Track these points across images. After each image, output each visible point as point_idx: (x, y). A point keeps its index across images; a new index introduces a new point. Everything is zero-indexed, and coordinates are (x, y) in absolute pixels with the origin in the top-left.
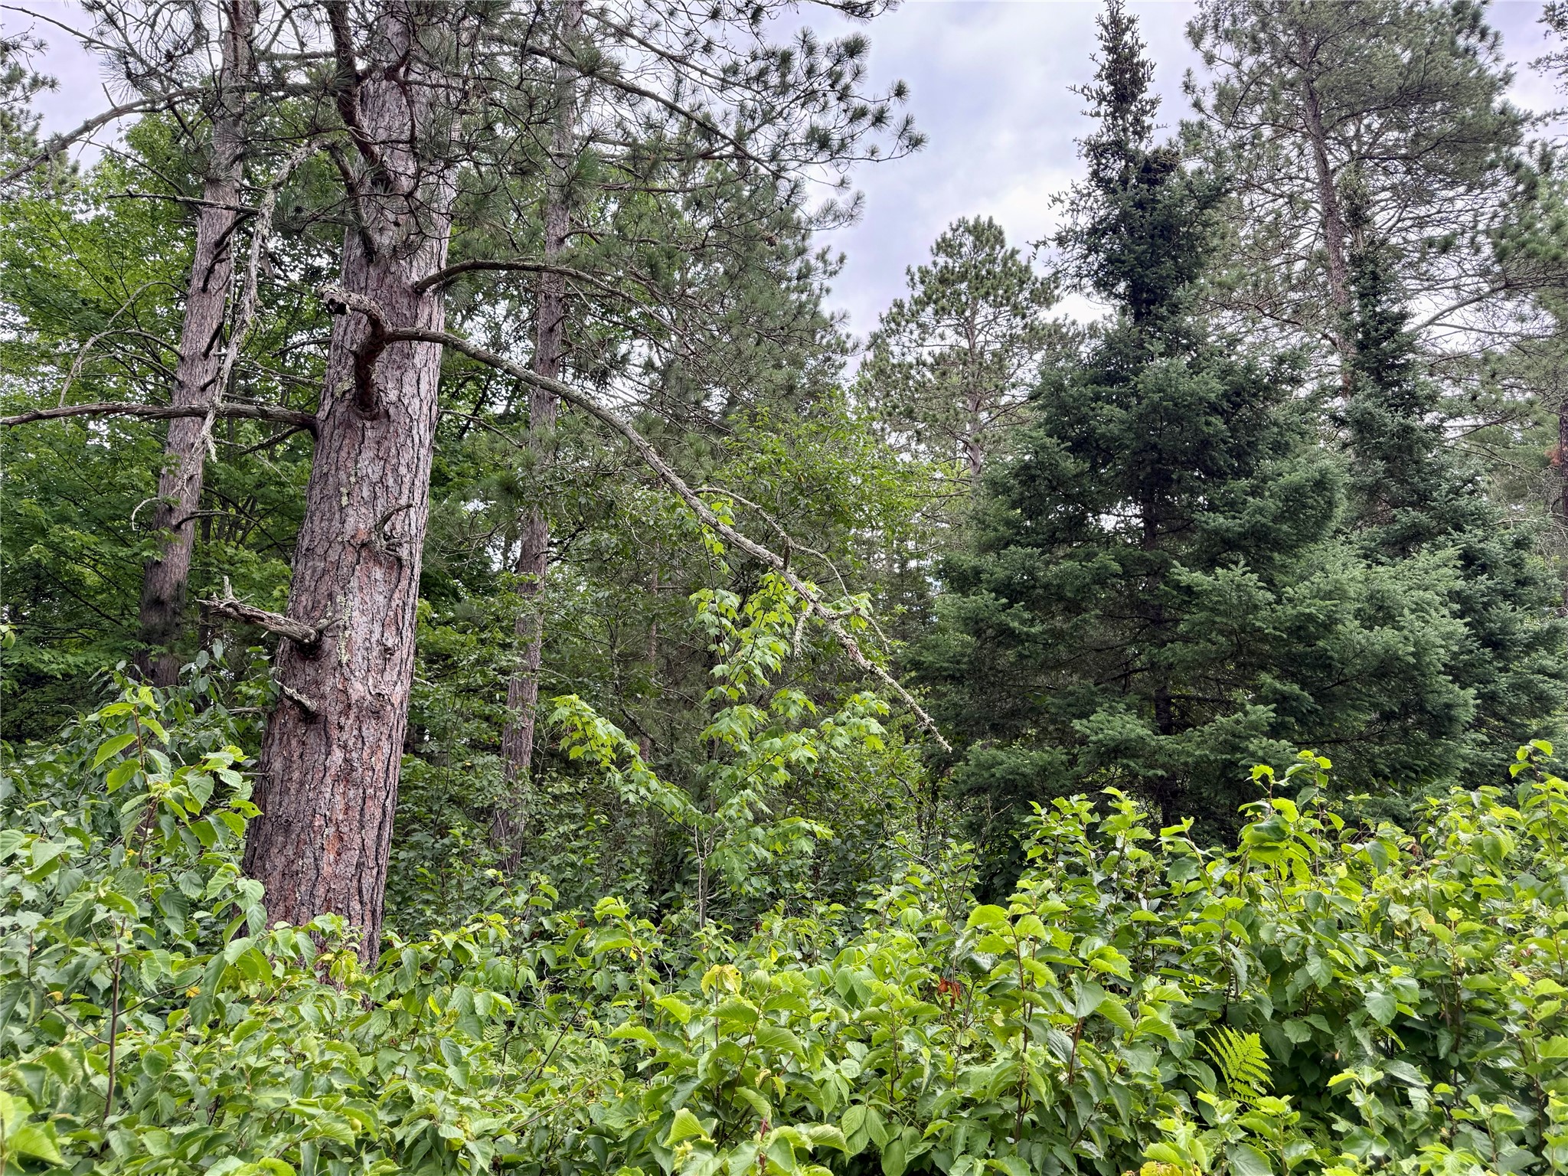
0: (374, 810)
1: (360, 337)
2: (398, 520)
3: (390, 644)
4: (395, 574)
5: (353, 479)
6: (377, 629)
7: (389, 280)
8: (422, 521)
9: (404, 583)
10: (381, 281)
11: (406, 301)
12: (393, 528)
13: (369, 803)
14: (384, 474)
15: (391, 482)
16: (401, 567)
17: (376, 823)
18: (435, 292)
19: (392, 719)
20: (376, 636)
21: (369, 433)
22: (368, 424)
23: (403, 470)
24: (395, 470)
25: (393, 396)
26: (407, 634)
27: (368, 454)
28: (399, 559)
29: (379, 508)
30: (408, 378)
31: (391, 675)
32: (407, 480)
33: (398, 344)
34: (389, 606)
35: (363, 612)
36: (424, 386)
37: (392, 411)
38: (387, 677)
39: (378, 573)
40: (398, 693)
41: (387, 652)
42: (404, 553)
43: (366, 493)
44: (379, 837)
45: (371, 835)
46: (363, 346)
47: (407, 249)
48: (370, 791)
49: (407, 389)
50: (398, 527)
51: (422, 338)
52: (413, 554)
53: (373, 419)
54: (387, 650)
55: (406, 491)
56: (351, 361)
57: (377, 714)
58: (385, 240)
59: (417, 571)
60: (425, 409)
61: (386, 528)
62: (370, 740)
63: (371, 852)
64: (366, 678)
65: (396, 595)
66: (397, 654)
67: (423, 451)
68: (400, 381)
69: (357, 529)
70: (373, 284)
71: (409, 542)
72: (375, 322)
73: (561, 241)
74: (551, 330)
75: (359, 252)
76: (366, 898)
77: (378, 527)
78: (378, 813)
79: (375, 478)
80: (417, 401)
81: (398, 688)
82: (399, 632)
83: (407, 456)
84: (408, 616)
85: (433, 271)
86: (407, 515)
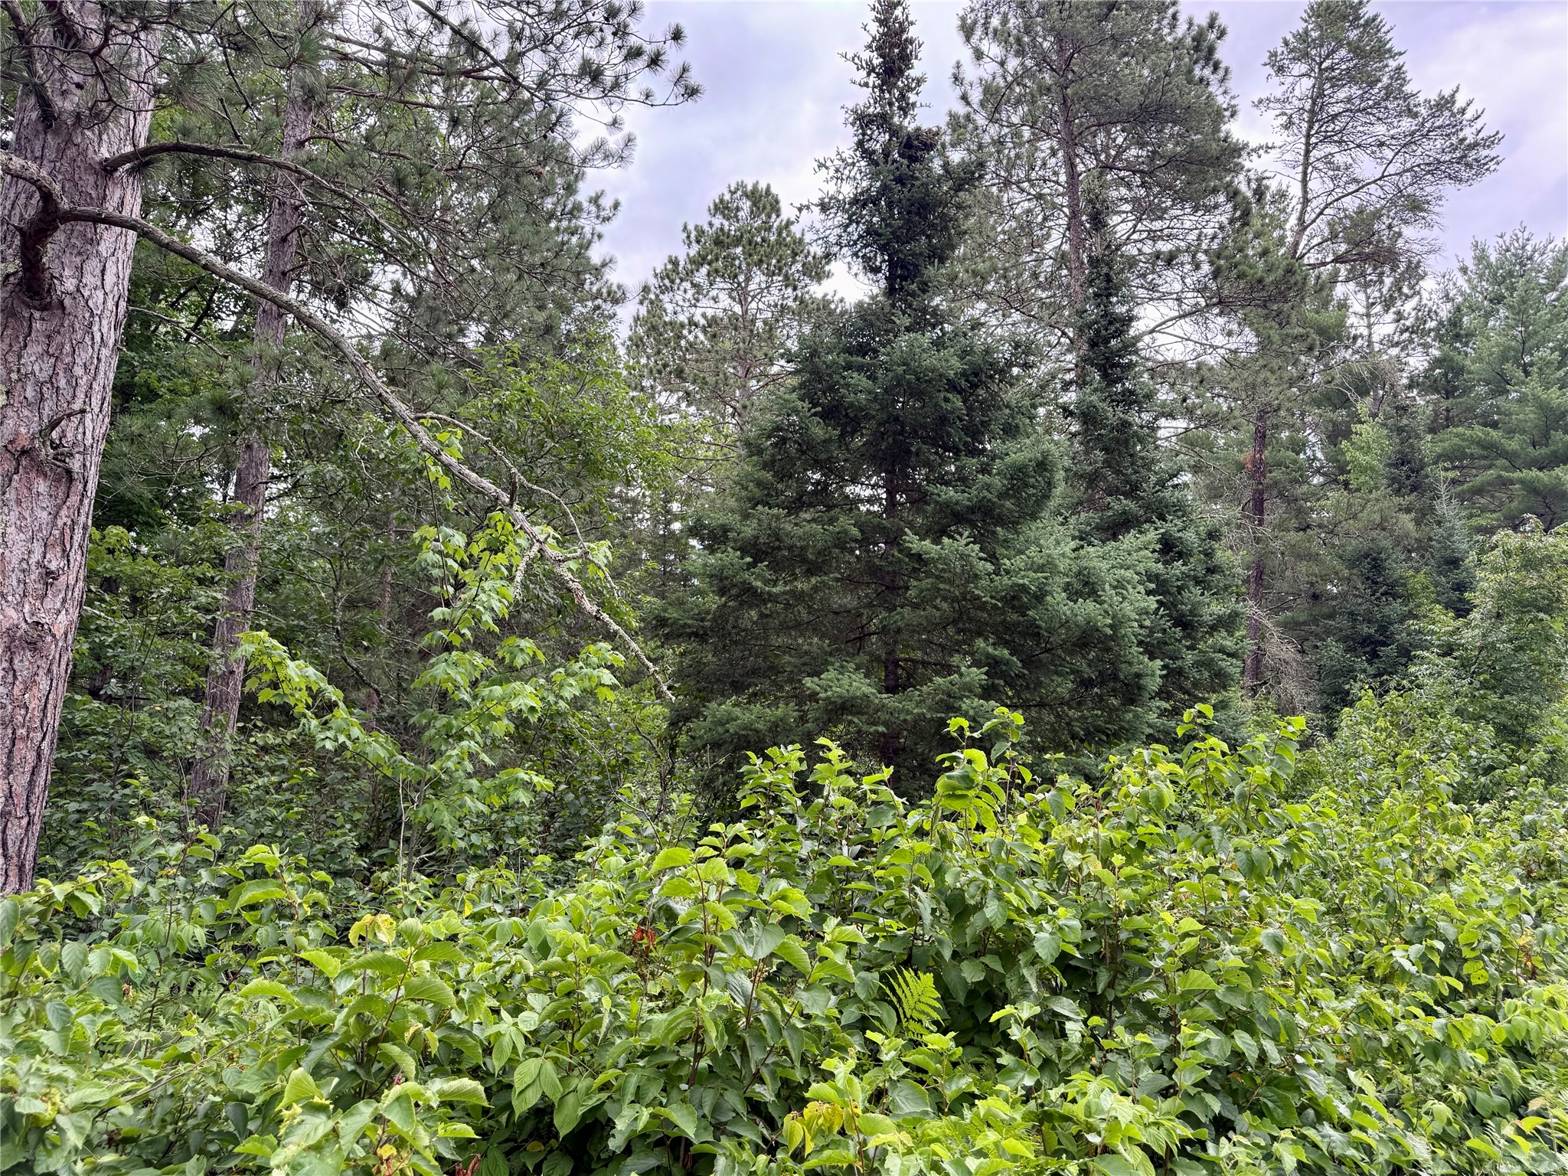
0: (25, 753)
1: (31, 212)
2: (70, 428)
3: (53, 566)
4: (63, 488)
5: (14, 376)
6: (38, 548)
7: (71, 152)
8: (100, 431)
9: (74, 499)
10: (61, 152)
11: (92, 179)
12: (63, 435)
13: (20, 745)
14: (55, 374)
15: (62, 383)
16: (71, 480)
17: (28, 768)
18: (130, 172)
19: (53, 652)
20: (36, 557)
21: (37, 325)
22: (37, 315)
23: (78, 371)
24: (69, 369)
25: (70, 285)
26: (76, 557)
27: (34, 349)
28: (69, 472)
29: (46, 412)
30: (93, 266)
31: (53, 602)
32: (83, 382)
33: (79, 227)
34: (54, 524)
35: (20, 529)
36: (110, 278)
37: (67, 302)
38: (48, 603)
39: (42, 486)
40: (63, 623)
41: (49, 576)
42: (75, 465)
43: (30, 393)
44: (31, 783)
45: (20, 781)
46: (31, 222)
47: (96, 117)
48: (22, 732)
49: (88, 279)
50: (70, 435)
51: (110, 221)
52: (90, 470)
53: (43, 308)
54: (49, 573)
55: (81, 395)
56: (17, 241)
57: (33, 645)
58: (66, 105)
59: (92, 487)
60: (110, 304)
61: (54, 435)
62: (24, 674)
63: (21, 801)
64: (21, 604)
65: (64, 512)
66: (63, 579)
67: (105, 352)
68: (80, 270)
69: (17, 433)
70: (52, 154)
71: (83, 453)
72: (47, 196)
73: (301, 144)
74: (284, 240)
75: (34, 115)
76: (12, 851)
77: (44, 433)
78: (31, 757)
79: (43, 376)
80: (100, 294)
81: (62, 617)
82: (65, 554)
83: (83, 356)
84: (77, 537)
85: (129, 149)
86: (82, 421)
